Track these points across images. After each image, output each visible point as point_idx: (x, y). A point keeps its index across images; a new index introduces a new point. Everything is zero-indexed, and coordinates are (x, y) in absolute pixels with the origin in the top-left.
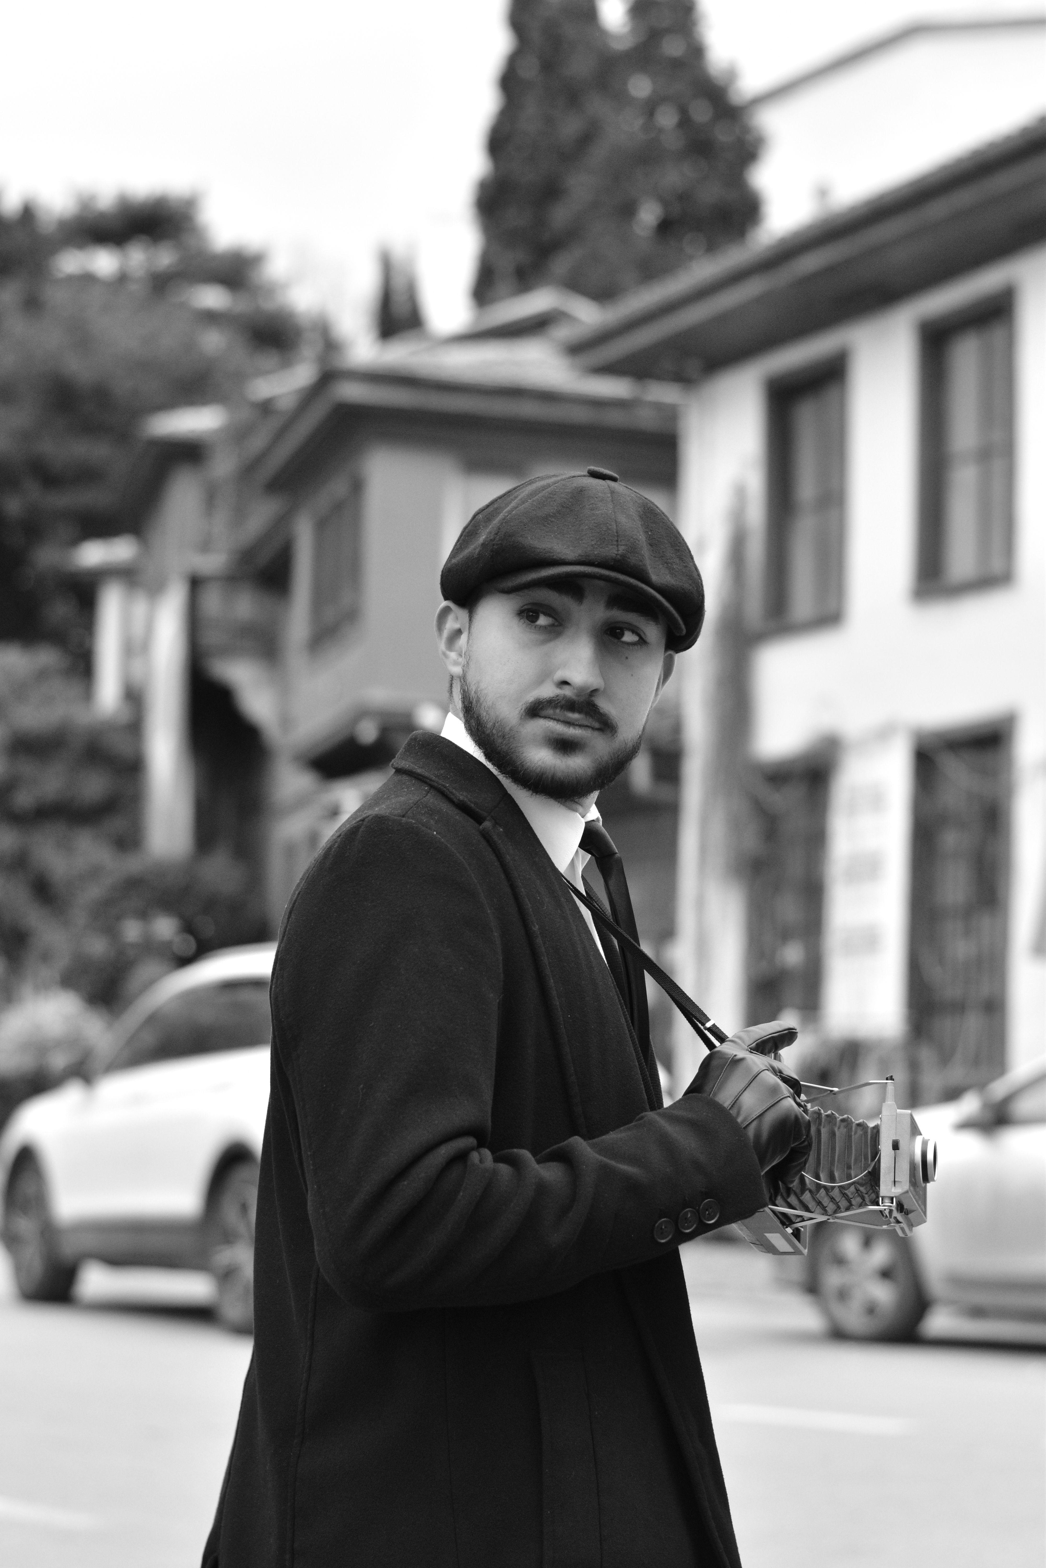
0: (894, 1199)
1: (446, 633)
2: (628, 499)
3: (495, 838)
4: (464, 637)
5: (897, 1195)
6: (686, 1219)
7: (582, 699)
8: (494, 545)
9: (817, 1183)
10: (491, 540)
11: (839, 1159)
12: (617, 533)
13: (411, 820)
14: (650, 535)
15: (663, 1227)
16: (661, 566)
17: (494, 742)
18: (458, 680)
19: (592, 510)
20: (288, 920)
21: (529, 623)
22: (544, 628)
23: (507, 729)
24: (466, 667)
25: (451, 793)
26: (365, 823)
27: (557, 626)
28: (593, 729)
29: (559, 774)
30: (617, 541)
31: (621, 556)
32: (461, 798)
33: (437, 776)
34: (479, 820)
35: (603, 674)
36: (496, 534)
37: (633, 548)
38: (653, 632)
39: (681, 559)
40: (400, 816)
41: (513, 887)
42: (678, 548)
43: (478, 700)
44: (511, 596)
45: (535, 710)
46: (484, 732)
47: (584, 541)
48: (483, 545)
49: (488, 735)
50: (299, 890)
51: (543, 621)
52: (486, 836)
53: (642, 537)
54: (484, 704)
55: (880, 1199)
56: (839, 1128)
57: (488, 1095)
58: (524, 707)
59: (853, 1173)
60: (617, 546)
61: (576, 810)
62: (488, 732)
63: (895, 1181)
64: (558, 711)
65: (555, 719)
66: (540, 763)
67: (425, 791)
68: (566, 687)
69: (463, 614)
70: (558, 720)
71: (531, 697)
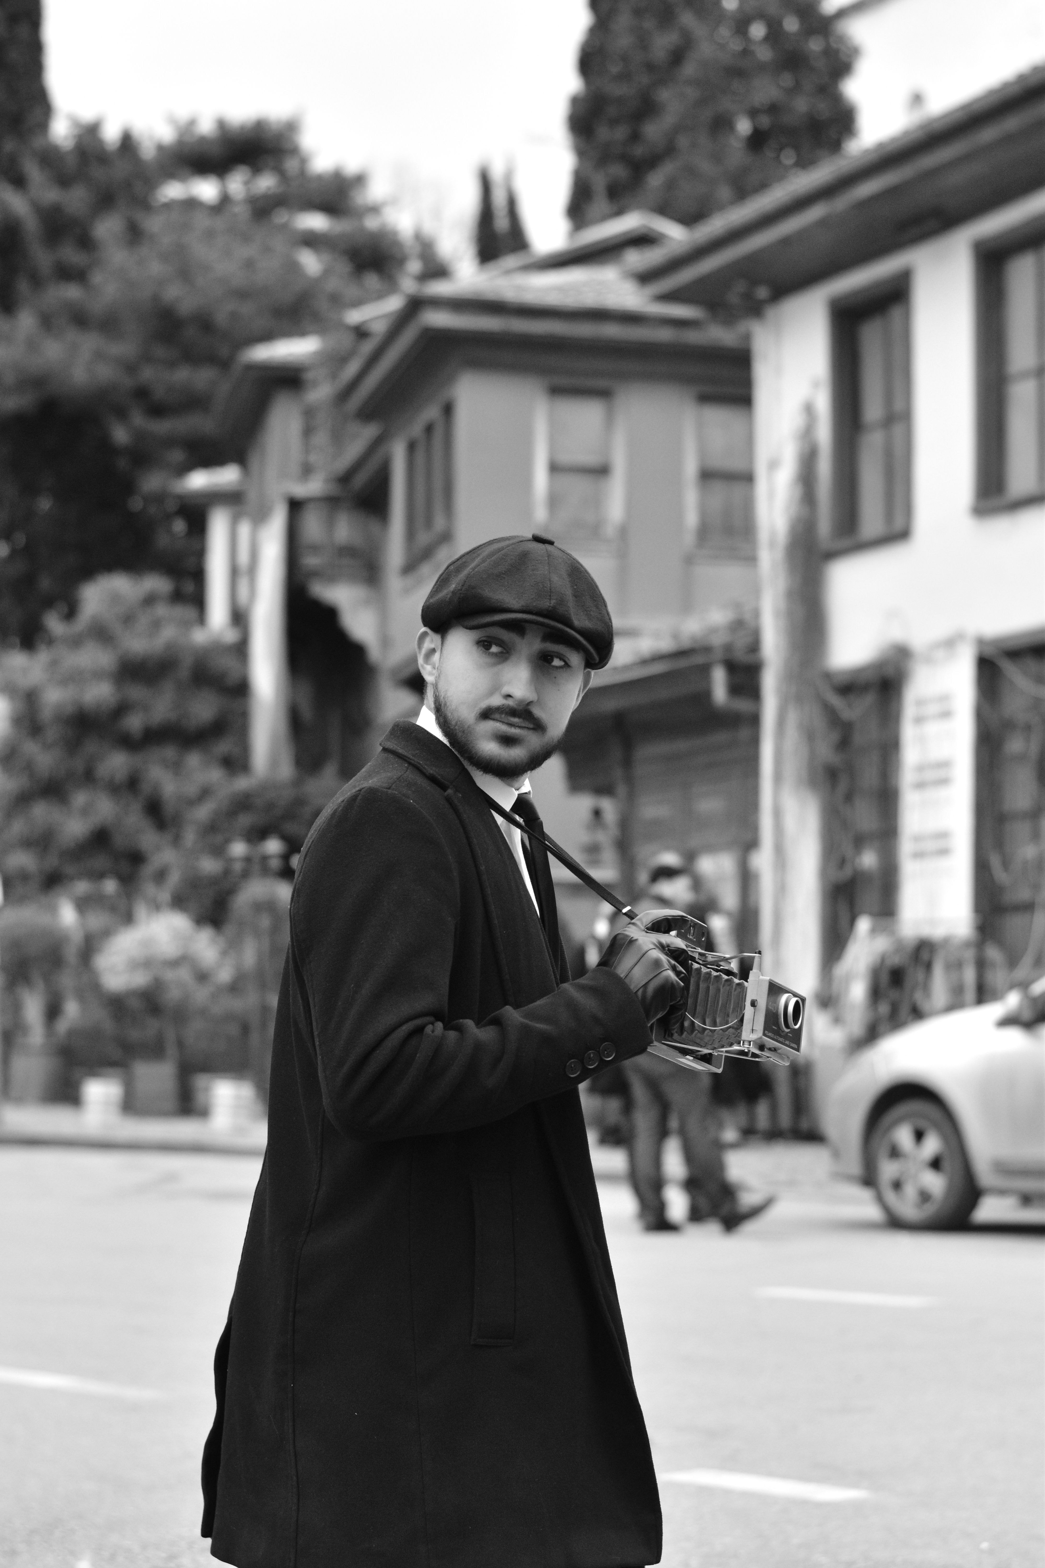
0: (752, 1043)
1: (424, 651)
2: (560, 560)
3: (456, 801)
4: (436, 657)
5: (753, 1040)
6: (589, 1058)
7: (521, 708)
8: (461, 594)
9: (702, 1027)
10: (459, 590)
11: (721, 1010)
12: (550, 589)
13: (394, 792)
14: (575, 589)
15: (573, 1066)
16: (582, 613)
17: (456, 735)
18: (432, 686)
19: (533, 570)
20: (304, 861)
21: (485, 650)
22: (495, 655)
23: (466, 727)
24: (438, 678)
25: (424, 768)
26: (361, 793)
27: (505, 653)
28: (528, 728)
29: (503, 761)
30: (550, 596)
31: (552, 607)
32: (431, 772)
33: (414, 756)
34: (444, 788)
35: (537, 691)
36: (462, 586)
37: (562, 601)
38: (575, 659)
39: (597, 607)
40: (387, 788)
41: (468, 838)
42: (595, 599)
43: (445, 704)
44: (472, 631)
45: (486, 714)
46: (449, 727)
47: (526, 595)
48: (453, 592)
49: (452, 729)
50: (313, 839)
51: (494, 649)
52: (448, 800)
53: (568, 592)
54: (450, 707)
55: (742, 1042)
56: (723, 986)
57: (445, 990)
58: (479, 711)
59: (730, 1020)
60: (550, 600)
61: (512, 786)
62: (452, 728)
63: (753, 1030)
64: (503, 716)
65: (500, 721)
66: (489, 752)
67: (406, 767)
68: (510, 699)
69: (437, 638)
70: (503, 722)
71: (484, 705)
